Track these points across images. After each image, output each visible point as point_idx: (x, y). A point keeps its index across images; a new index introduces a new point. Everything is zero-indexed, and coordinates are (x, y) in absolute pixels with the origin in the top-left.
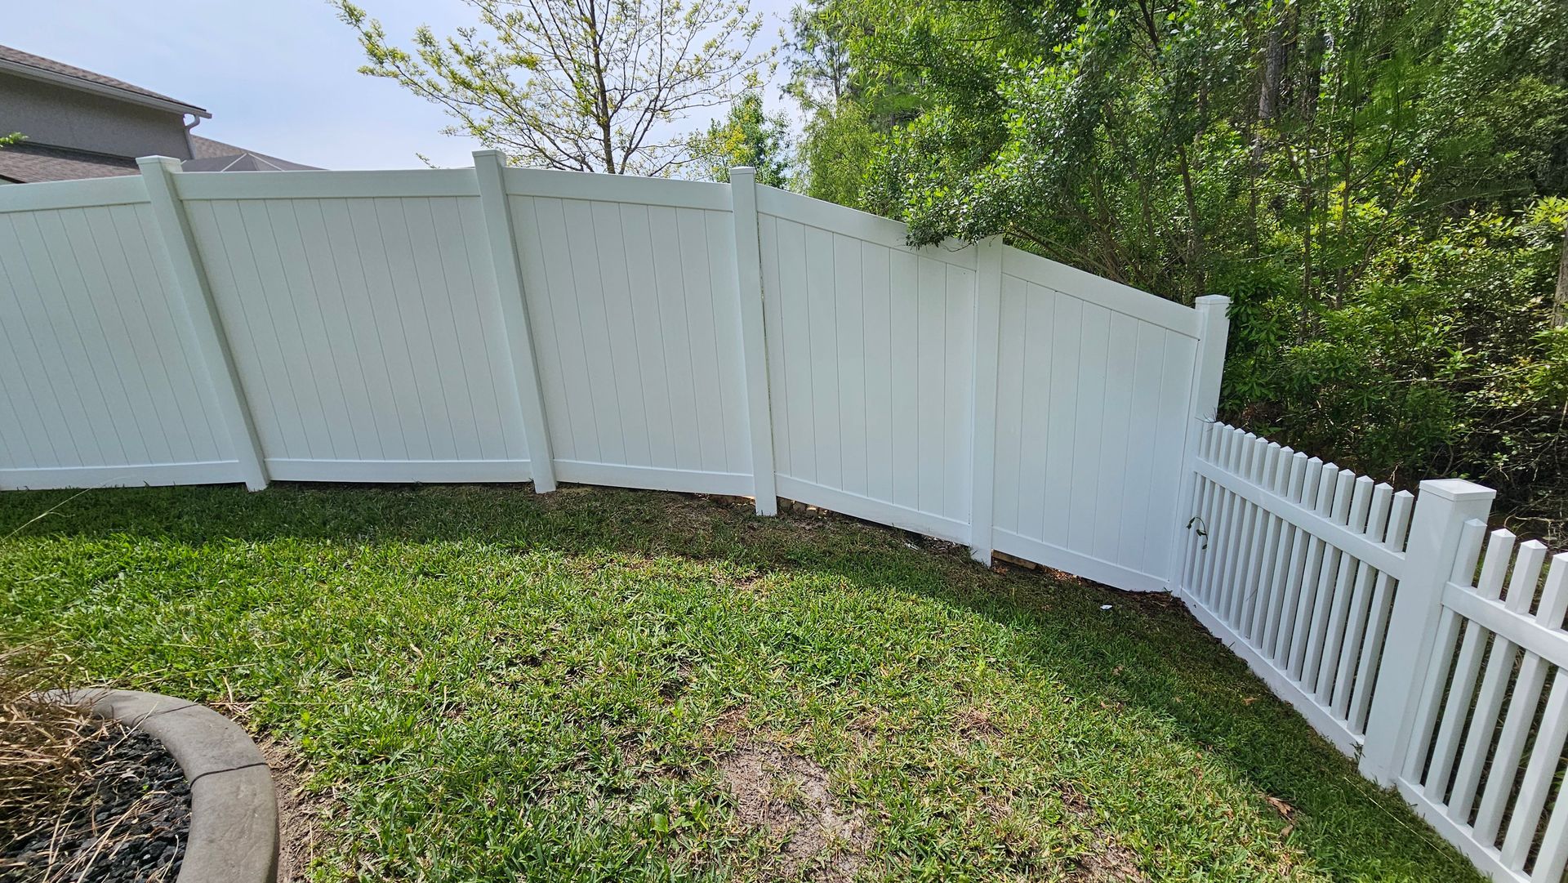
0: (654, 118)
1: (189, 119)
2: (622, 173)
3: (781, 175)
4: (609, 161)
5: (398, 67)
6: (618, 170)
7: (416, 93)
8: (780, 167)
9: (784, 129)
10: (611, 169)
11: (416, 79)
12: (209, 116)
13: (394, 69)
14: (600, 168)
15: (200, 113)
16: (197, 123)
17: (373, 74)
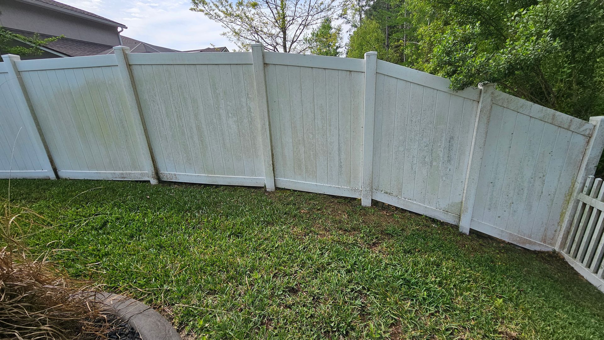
0: (304, 29)
1: (119, 29)
2: (289, 52)
3: (338, 51)
4: (285, 47)
5: (205, 8)
6: (288, 50)
7: (210, 18)
8: (337, 48)
9: (340, 32)
10: (285, 51)
11: (211, 12)
12: (126, 28)
13: (203, 8)
14: (281, 50)
15: (123, 27)
16: (122, 31)
17: (195, 10)
